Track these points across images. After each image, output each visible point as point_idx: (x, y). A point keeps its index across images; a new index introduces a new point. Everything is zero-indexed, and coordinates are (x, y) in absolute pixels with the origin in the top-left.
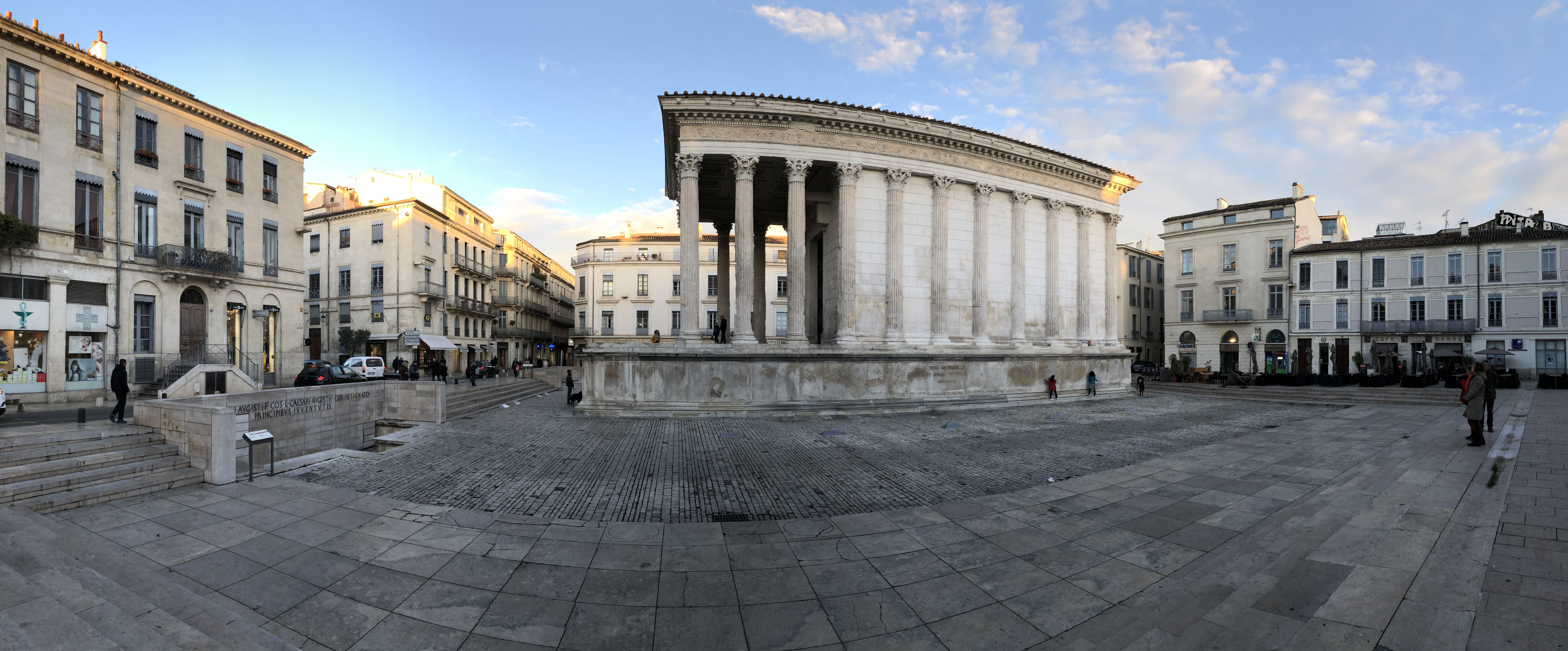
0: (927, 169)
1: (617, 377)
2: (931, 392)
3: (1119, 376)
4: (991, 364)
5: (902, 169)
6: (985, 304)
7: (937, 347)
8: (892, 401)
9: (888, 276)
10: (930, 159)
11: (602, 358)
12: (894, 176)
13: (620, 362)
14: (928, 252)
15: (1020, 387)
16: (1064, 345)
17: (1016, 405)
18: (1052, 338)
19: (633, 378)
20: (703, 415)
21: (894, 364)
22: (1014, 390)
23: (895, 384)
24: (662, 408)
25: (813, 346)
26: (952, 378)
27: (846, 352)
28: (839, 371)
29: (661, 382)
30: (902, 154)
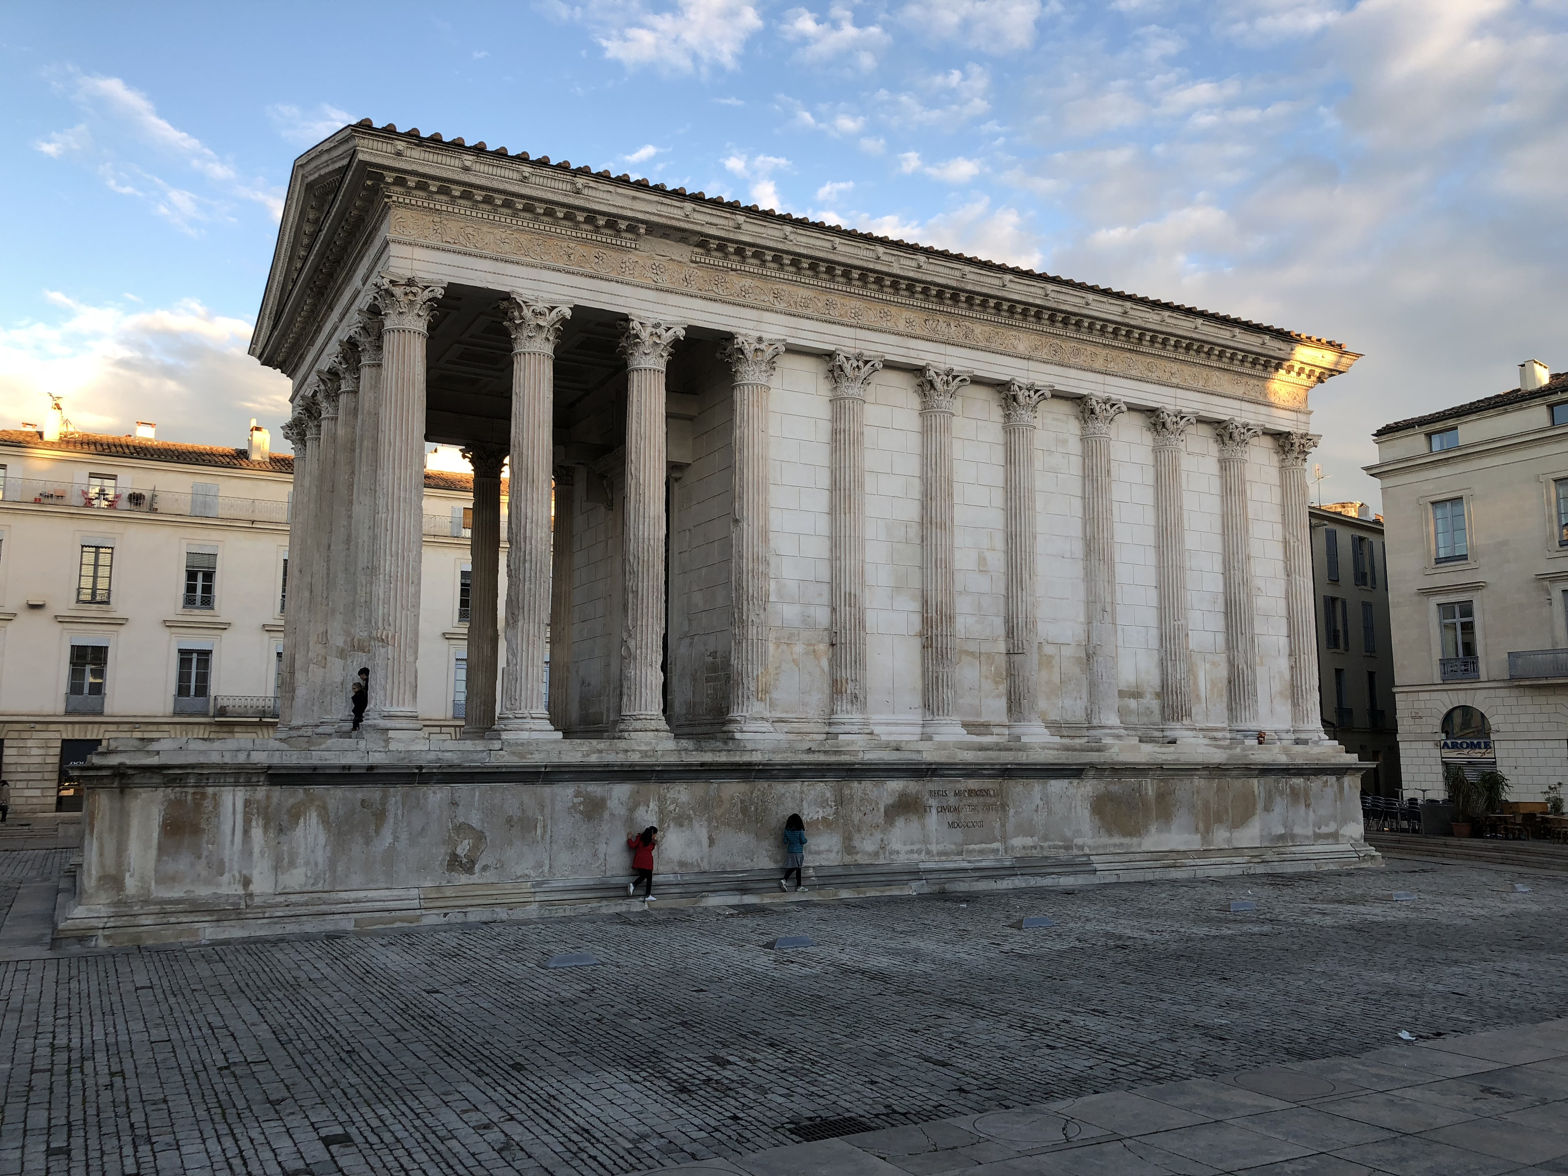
0: (913, 353)
1: (196, 830)
2: (934, 848)
3: (1334, 817)
4: (1056, 786)
5: (866, 353)
6: (1035, 649)
7: (943, 746)
8: (854, 871)
9: (834, 585)
10: (918, 332)
11: (156, 780)
12: (847, 367)
13: (210, 790)
14: (914, 532)
15: (1117, 840)
16: (1207, 741)
17: (1114, 879)
18: (1178, 725)
19: (246, 832)
20: (431, 919)
21: (855, 784)
22: (1105, 846)
23: (859, 831)
24: (324, 908)
25: (685, 743)
26: (978, 817)
27: (756, 757)
28: (742, 802)
29: (322, 839)
30: (864, 321)
